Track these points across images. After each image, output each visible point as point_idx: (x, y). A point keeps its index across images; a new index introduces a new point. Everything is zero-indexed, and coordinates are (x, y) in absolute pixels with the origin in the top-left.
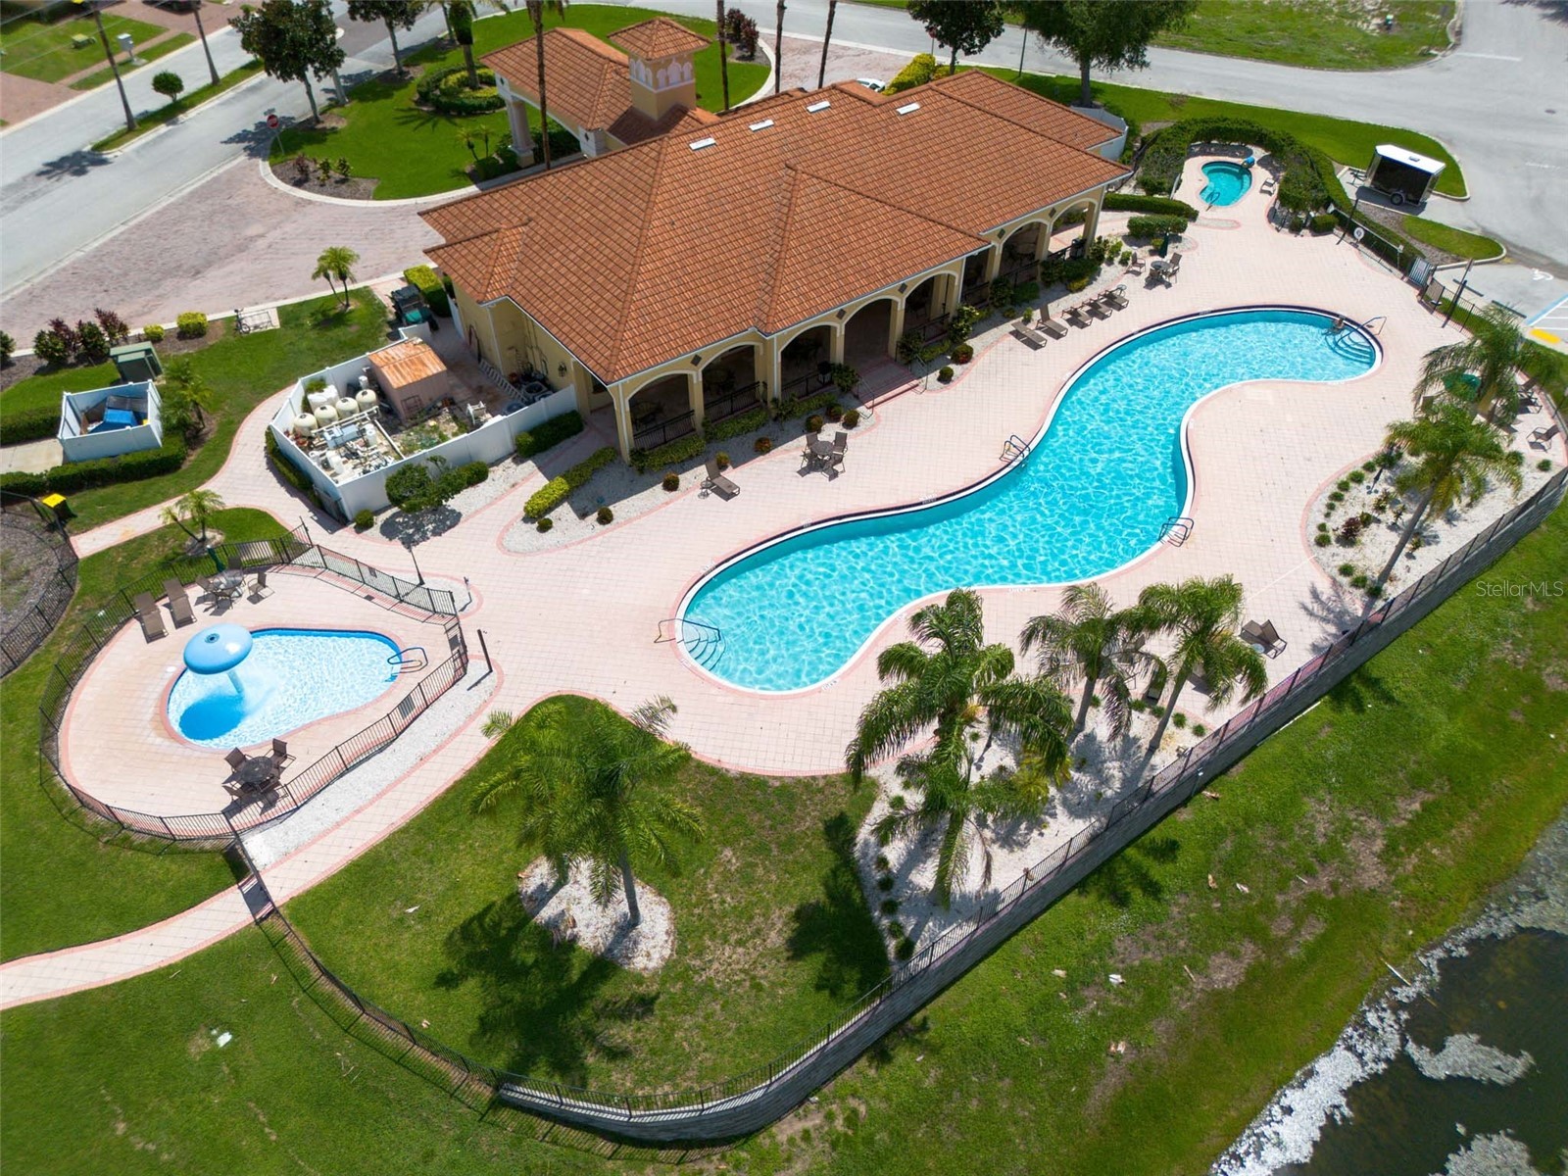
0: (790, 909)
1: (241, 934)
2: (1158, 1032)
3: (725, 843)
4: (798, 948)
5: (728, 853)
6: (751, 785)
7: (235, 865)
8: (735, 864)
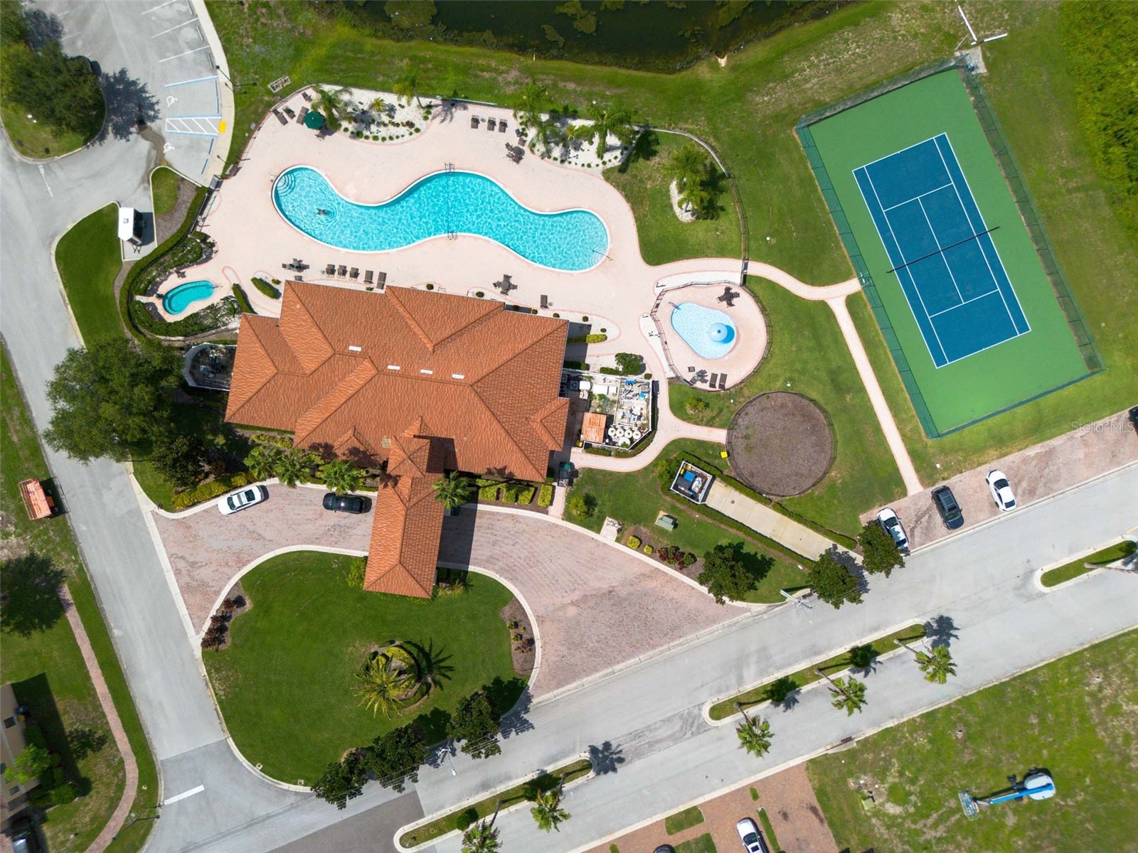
0: (648, 162)
1: (754, 260)
2: (596, 89)
3: (647, 189)
4: (654, 153)
5: (648, 186)
6: (628, 198)
7: (746, 279)
8: (649, 182)
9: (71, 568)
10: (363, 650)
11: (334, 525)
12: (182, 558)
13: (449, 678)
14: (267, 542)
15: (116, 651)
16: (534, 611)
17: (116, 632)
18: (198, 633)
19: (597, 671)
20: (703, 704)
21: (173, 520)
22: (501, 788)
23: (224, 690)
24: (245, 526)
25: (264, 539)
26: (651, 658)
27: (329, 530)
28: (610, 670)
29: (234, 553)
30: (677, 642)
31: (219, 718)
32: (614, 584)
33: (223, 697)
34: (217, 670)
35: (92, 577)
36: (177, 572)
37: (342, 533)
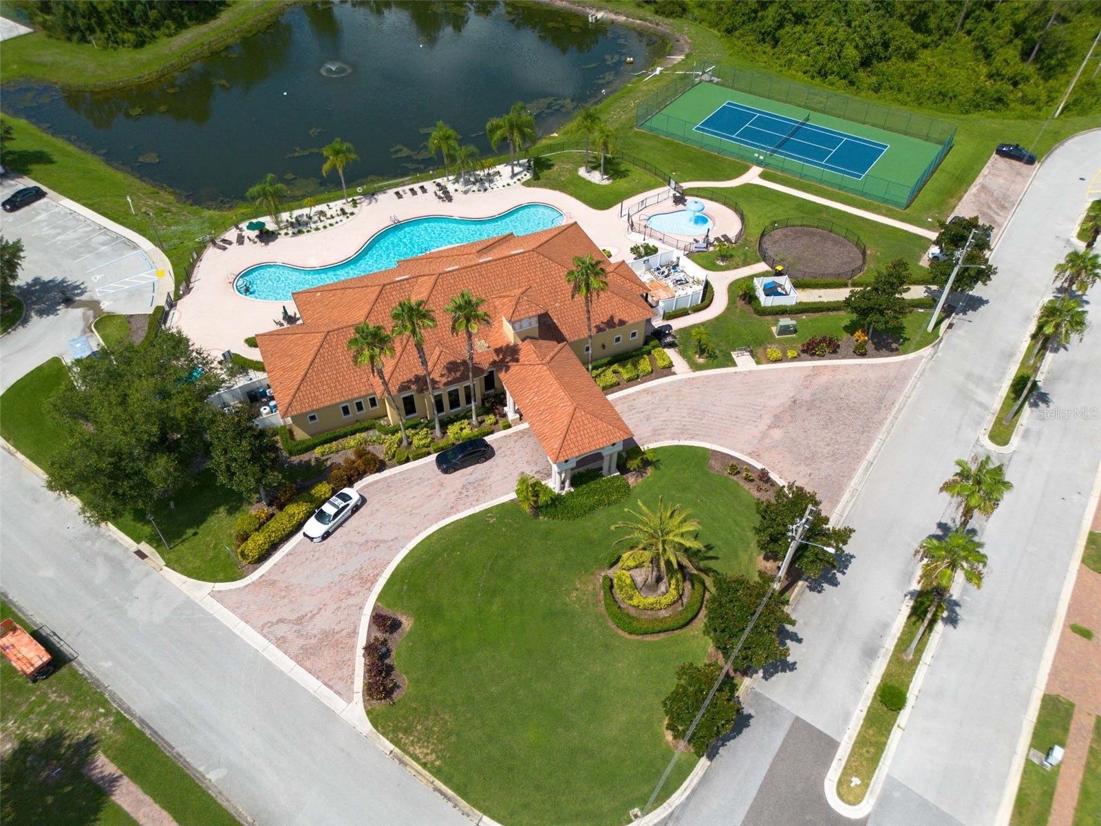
0: (553, 170)
3: (563, 181)
4: (552, 165)
6: (553, 188)
7: (682, 192)
8: (561, 177)
9: (104, 726)
10: (590, 588)
11: (464, 486)
12: (281, 621)
13: (716, 558)
14: (391, 543)
15: (225, 804)
16: (742, 451)
17: (213, 776)
18: (349, 700)
19: (854, 470)
20: (978, 440)
21: (246, 586)
22: (890, 643)
23: (433, 751)
24: (351, 542)
25: (384, 541)
26: (889, 433)
27: (461, 493)
28: (864, 464)
29: (353, 578)
30: (896, 409)
31: (449, 800)
32: (791, 395)
33: (438, 763)
34: (407, 731)
35: (142, 721)
36: (281, 642)
37: (479, 487)
